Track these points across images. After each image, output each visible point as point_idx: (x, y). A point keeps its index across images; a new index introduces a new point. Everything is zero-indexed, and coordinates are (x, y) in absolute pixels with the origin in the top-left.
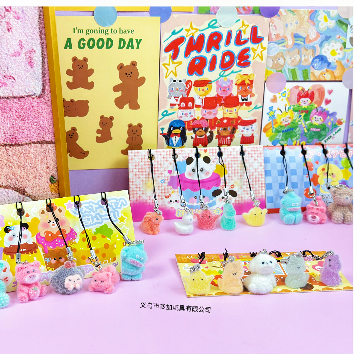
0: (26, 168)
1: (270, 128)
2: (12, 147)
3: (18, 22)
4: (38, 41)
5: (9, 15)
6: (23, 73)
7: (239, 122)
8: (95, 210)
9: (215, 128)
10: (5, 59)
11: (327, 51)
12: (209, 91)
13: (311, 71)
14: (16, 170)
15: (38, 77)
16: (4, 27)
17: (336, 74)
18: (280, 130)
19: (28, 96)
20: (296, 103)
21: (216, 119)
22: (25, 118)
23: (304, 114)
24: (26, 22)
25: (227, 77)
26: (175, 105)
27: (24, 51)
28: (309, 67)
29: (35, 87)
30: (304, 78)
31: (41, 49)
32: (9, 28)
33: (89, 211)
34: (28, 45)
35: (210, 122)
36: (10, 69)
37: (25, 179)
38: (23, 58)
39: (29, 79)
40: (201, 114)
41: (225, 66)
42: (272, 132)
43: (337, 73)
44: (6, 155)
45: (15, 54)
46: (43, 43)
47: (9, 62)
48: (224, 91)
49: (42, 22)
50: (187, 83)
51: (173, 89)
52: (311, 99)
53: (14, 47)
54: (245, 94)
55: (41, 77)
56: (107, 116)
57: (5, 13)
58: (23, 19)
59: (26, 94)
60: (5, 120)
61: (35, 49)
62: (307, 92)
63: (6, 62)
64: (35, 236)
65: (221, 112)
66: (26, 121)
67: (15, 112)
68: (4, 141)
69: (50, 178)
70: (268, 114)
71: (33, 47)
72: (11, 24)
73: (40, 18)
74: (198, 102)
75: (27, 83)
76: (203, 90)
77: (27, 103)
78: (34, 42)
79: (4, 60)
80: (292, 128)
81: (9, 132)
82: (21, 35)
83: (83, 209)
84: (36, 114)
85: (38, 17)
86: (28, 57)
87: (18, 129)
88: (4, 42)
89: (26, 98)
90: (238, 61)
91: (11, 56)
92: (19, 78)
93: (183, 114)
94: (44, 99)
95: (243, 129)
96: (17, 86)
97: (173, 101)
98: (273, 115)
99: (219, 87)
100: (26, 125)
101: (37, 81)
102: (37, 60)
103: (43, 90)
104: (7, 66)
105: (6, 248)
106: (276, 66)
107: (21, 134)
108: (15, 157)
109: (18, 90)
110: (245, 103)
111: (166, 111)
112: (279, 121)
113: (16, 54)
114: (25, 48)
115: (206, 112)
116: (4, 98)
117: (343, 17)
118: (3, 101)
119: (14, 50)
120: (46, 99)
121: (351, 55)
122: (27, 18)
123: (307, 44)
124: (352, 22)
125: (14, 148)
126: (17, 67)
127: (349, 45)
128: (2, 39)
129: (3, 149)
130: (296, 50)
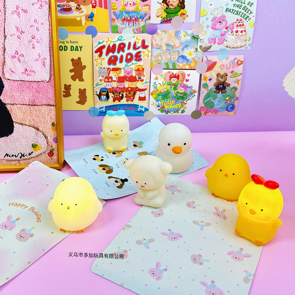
1: (155, 93)
3: (38, 44)
4: (49, 54)
5: (34, 40)
6: (40, 70)
7: (137, 89)
9: (124, 92)
10: (31, 62)
11: (186, 53)
12: (120, 74)
13: (177, 64)
14: (34, 118)
15: (48, 72)
16: (31, 46)
17: (191, 66)
18: (160, 94)
19: (42, 81)
20: (168, 81)
21: (124, 87)
22: (40, 92)
23: (174, 86)
24: (43, 44)
26: (102, 80)
27: (41, 58)
28: (176, 61)
29: (46, 77)
30: (173, 68)
31: (50, 58)
32: (34, 47)
34: (43, 56)
35: (121, 89)
38: (40, 62)
39: (43, 72)
40: (117, 85)
42: (156, 95)
43: (193, 65)
44: (29, 110)
46: (51, 55)
47: (33, 64)
48: (128, 73)
49: (51, 44)
51: (100, 72)
52: (177, 79)
53: (36, 56)
54: (140, 75)
55: (49, 72)
57: (32, 40)
58: (41, 43)
59: (41, 80)
61: (46, 58)
62: (175, 75)
63: (31, 64)
65: (127, 84)
66: (41, 94)
67: (35, 89)
68: (29, 103)
69: (52, 123)
70: (153, 86)
71: (46, 57)
72: (35, 45)
74: (114, 79)
75: (42, 75)
76: (117, 73)
77: (41, 85)
78: (46, 54)
80: (167, 93)
82: (39, 50)
84: (46, 90)
85: (49, 42)
86: (42, 61)
87: (36, 97)
88: (31, 54)
90: (135, 58)
91: (34, 61)
92: (37, 72)
93: (107, 85)
94: (50, 83)
95: (140, 93)
96: (36, 76)
97: (101, 78)
98: (156, 86)
99: (125, 71)
100: (40, 96)
101: (47, 74)
102: (47, 63)
103: (50, 79)
104: (32, 66)
106: (157, 61)
108: (34, 111)
109: (37, 78)
110: (140, 80)
111: (98, 83)
112: (159, 90)
113: (37, 60)
115: (119, 84)
116: (29, 81)
117: (195, 34)
118: (29, 83)
119: (36, 58)
120: (52, 83)
121: (201, 55)
122: (43, 42)
123: (174, 49)
124: (201, 37)
125: (34, 107)
126: (37, 66)
127: (199, 50)
128: (29, 52)
129: (28, 107)
130: (168, 52)
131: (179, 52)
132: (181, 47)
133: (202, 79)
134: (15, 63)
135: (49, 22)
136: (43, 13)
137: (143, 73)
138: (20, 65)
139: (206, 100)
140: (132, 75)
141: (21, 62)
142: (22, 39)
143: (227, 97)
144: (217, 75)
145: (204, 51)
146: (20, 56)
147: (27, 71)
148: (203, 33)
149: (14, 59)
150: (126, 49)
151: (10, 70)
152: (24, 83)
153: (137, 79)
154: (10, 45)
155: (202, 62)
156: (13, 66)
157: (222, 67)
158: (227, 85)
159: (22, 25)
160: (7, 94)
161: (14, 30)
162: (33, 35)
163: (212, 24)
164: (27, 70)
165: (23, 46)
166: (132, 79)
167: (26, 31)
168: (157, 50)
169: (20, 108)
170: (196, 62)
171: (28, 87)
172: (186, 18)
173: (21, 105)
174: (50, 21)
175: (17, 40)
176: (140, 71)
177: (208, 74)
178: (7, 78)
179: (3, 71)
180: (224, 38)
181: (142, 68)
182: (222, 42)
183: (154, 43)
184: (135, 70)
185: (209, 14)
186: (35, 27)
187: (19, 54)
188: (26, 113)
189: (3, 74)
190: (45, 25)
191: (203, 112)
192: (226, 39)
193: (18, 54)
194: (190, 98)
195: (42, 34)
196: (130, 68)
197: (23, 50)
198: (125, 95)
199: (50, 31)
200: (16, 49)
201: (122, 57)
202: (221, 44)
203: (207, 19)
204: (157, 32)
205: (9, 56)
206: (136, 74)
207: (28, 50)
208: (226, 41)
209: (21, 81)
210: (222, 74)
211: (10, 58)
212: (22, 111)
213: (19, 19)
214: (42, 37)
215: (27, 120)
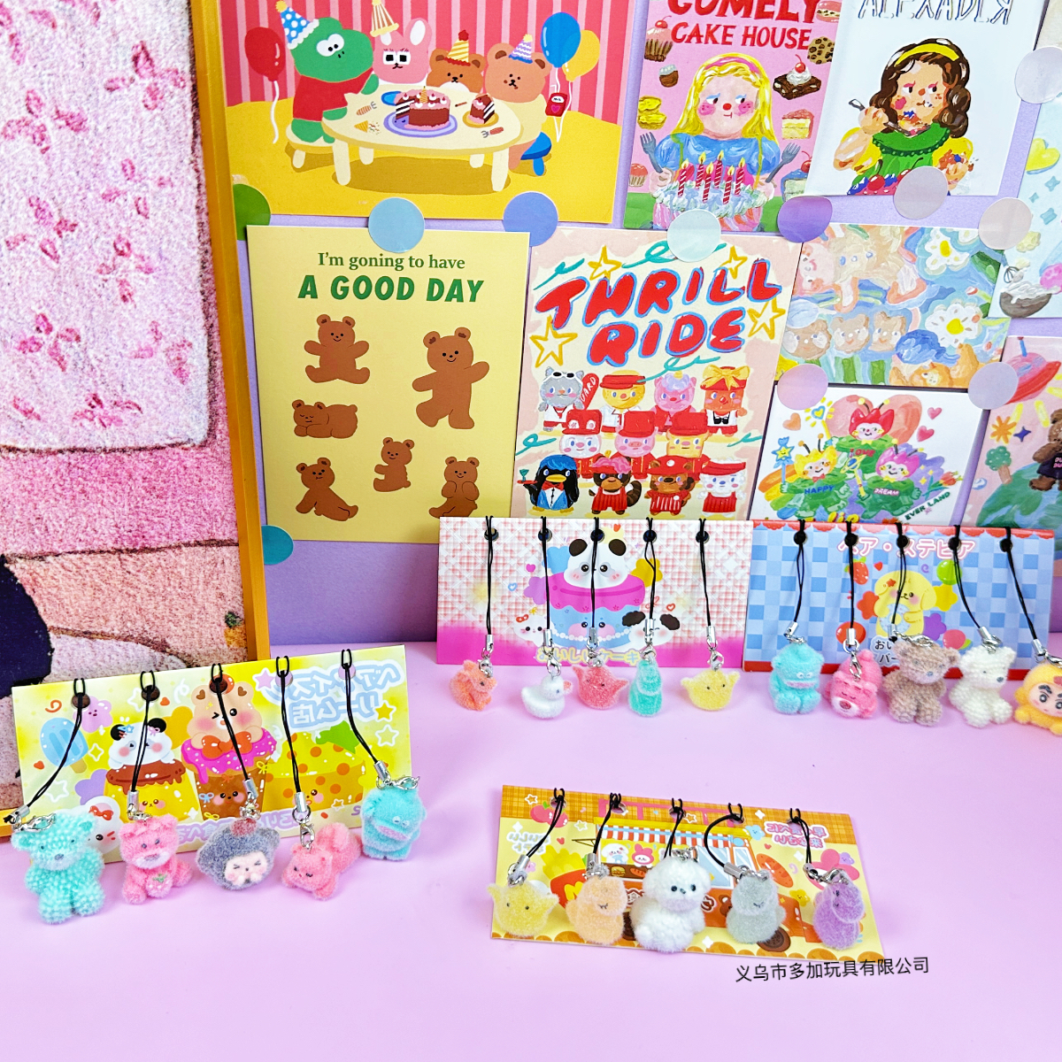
0: (169, 597)
2: (134, 555)
3: (147, 280)
4: (200, 322)
5: (126, 263)
6: (161, 395)
7: (704, 466)
8: (322, 690)
9: (645, 477)
10: (117, 365)
11: (938, 321)
12: (638, 400)
13: (893, 365)
15: (199, 403)
16: (113, 292)
17: (954, 374)
18: (800, 487)
19: (172, 446)
21: (649, 457)
22: (165, 493)
23: (863, 457)
24: (170, 278)
25: (683, 371)
26: (556, 424)
27: (164, 345)
28: (889, 355)
29: (192, 424)
30: (873, 378)
31: (206, 340)
32: (126, 293)
33: (308, 692)
34: (173, 331)
35: (634, 463)
36: (128, 387)
37: (166, 620)
38: (162, 361)
39: (176, 407)
40: (616, 444)
41: (680, 347)
43: (958, 372)
44: (119, 572)
45: (141, 353)
46: (212, 326)
47: (127, 371)
48: (673, 399)
49: (209, 276)
50: (586, 379)
51: (552, 390)
52: (884, 427)
53: (139, 336)
54: (723, 408)
55: (204, 401)
56: (400, 438)
57: (114, 259)
58: (162, 272)
59: (169, 442)
60: (118, 498)
61: (190, 340)
62: (878, 410)
63: (119, 372)
64: (180, 747)
65: (662, 444)
66: (169, 500)
67: (141, 480)
68: (116, 542)
69: (226, 617)
71: (187, 335)
72: (132, 284)
73: (203, 268)
74: (609, 420)
75: (171, 417)
76: (624, 396)
77: (172, 461)
78: (188, 323)
79: (114, 367)
80: (829, 484)
81: (126, 523)
82: (155, 308)
83: (295, 688)
85: (198, 266)
86: (172, 358)
87: (150, 516)
88: (113, 326)
89: (168, 449)
90: (713, 337)
91: (131, 358)
92: (151, 405)
93: (573, 444)
94: (213, 451)
95: (712, 483)
96: (146, 424)
97: (552, 416)
99: (662, 391)
100: (168, 508)
101: (195, 412)
102: (195, 362)
103: (212, 432)
104: (121, 379)
105: (113, 771)
106: (805, 350)
108: (141, 576)
109: (149, 431)
110: (722, 428)
111: (535, 436)
113: (144, 353)
114: (165, 338)
115: (626, 441)
116: (113, 450)
118: (111, 457)
119: (139, 343)
120: (218, 449)
121: (998, 333)
122: (171, 269)
125: (140, 556)
126: (147, 381)
128: (107, 319)
129: (114, 559)
134: (37, 372)
135: (197, 171)
136: (162, 127)
137: (736, 401)
138: (64, 382)
140: (690, 407)
141: (70, 366)
142: (64, 259)
145: (1014, 317)
146: (59, 341)
147: (98, 407)
149: (29, 354)
151: (16, 406)
152: (91, 459)
153: (710, 423)
155: (1001, 359)
156: (27, 387)
159: (64, 192)
161: (19, 215)
162: (119, 238)
164: (99, 402)
165: (75, 292)
166: (689, 424)
167: (85, 222)
169: (74, 569)
170: (975, 360)
171: (111, 477)
173: (78, 556)
174: (200, 167)
175: (39, 263)
176: (725, 391)
181: (740, 378)
186: (130, 197)
187: (57, 328)
188: (104, 586)
190: (175, 189)
193: (49, 329)
195: (167, 232)
197: (73, 309)
199: (204, 216)
200: (40, 308)
203: (1054, 183)
205: (4, 343)
206: (710, 401)
207: (97, 308)
209: (72, 450)
211: (13, 351)
212: (88, 579)
213: (41, 163)
214: (164, 247)
215: (112, 618)
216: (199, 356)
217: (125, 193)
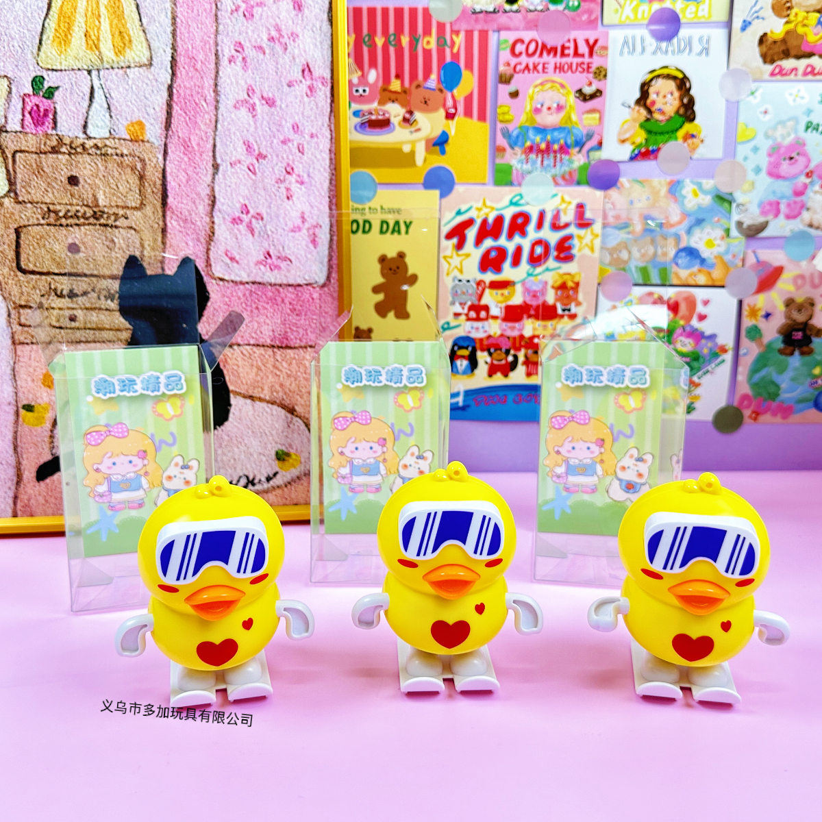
2: (281, 350)
3: (301, 189)
4: (327, 214)
5: (290, 178)
6: (303, 255)
9: (520, 350)
10: (281, 235)
11: (698, 240)
13: (673, 270)
15: (323, 260)
16: (283, 194)
19: (307, 285)
21: (521, 336)
22: (301, 313)
24: (313, 188)
25: (539, 277)
26: (461, 314)
27: (307, 225)
28: (670, 263)
29: (318, 273)
30: (661, 280)
31: (329, 224)
32: (289, 195)
34: (312, 218)
35: (512, 340)
36: (286, 248)
38: (305, 235)
39: (311, 262)
40: (500, 328)
41: (536, 260)
43: (716, 274)
44: (272, 360)
45: (294, 229)
46: (333, 217)
47: (286, 239)
49: (333, 188)
50: (478, 284)
52: (673, 313)
53: (294, 219)
54: (566, 301)
55: (326, 260)
57: (285, 176)
58: (308, 185)
59: (305, 282)
60: (275, 313)
61: (321, 223)
63: (281, 239)
65: (529, 327)
66: (303, 317)
67: (288, 304)
68: (272, 341)
71: (319, 221)
72: (293, 190)
73: (331, 183)
74: (495, 311)
75: (308, 268)
77: (306, 294)
78: (321, 214)
81: (279, 329)
82: (304, 205)
84: (316, 308)
85: (328, 182)
86: (311, 233)
87: (291, 327)
88: (281, 213)
89: (305, 287)
90: (556, 253)
91: (289, 232)
92: (297, 260)
93: (472, 327)
94: (329, 289)
96: (294, 270)
97: (458, 309)
99: (527, 291)
100: (302, 323)
101: (320, 266)
102: (323, 236)
103: (328, 278)
104: (283, 244)
106: (616, 262)
107: (295, 334)
108: (284, 364)
109: (295, 275)
110: (567, 315)
111: (448, 323)
113: (296, 229)
114: (308, 221)
115: (506, 326)
116: (275, 285)
117: (725, 189)
118: (274, 289)
119: (294, 223)
120: (332, 289)
121: (738, 248)
122: (313, 182)
123: (665, 230)
124: (740, 197)
125: (284, 351)
126: (296, 246)
127: (734, 232)
128: (278, 208)
129: (270, 351)
130: (648, 239)
131: (678, 238)
132: (686, 224)
133: (745, 312)
134: (239, 237)
135: (331, 130)
136: (314, 107)
137: (574, 296)
138: (253, 243)
139: (757, 377)
140: (545, 301)
141: (256, 234)
142: (259, 175)
143: (814, 367)
144: (784, 302)
145: (747, 237)
146: (253, 220)
147: (269, 259)
148: (746, 186)
149: (236, 226)
150: (531, 228)
151: (227, 255)
152: (263, 289)
153: (560, 311)
154: (228, 189)
155: (743, 265)
156: (233, 245)
157: (800, 282)
158: (814, 333)
159: (262, 139)
160: (215, 319)
161: (238, 150)
162: (288, 165)
163: (770, 163)
164: (270, 256)
165: (262, 192)
167: (271, 156)
168: (617, 232)
169: (248, 355)
170: (726, 266)
171: (273, 300)
172: (697, 146)
173: (251, 347)
174: (333, 129)
175: (246, 176)
176: (567, 290)
177: (761, 301)
178: (217, 274)
179: (208, 257)
180: (802, 201)
181: (575, 281)
182: (796, 212)
183: (611, 214)
184: (553, 287)
185: (761, 137)
186: (295, 143)
187: (252, 212)
188: (263, 368)
189: (207, 266)
190: (319, 140)
191: (747, 413)
192: (809, 204)
193: (248, 212)
194: (710, 369)
195: (313, 163)
196: (540, 282)
197: (261, 202)
198: (521, 358)
199: (333, 155)
200: (244, 200)
201: (519, 250)
202: (795, 217)
203: (755, 149)
204: (618, 184)
205: (224, 218)
206: (557, 297)
207: (274, 202)
208: (808, 209)
209: (253, 283)
210: (800, 299)
211: (228, 223)
212: (255, 363)
213: (252, 123)
214: (311, 170)
215: (266, 388)
216: (325, 234)
217: (293, 141)
